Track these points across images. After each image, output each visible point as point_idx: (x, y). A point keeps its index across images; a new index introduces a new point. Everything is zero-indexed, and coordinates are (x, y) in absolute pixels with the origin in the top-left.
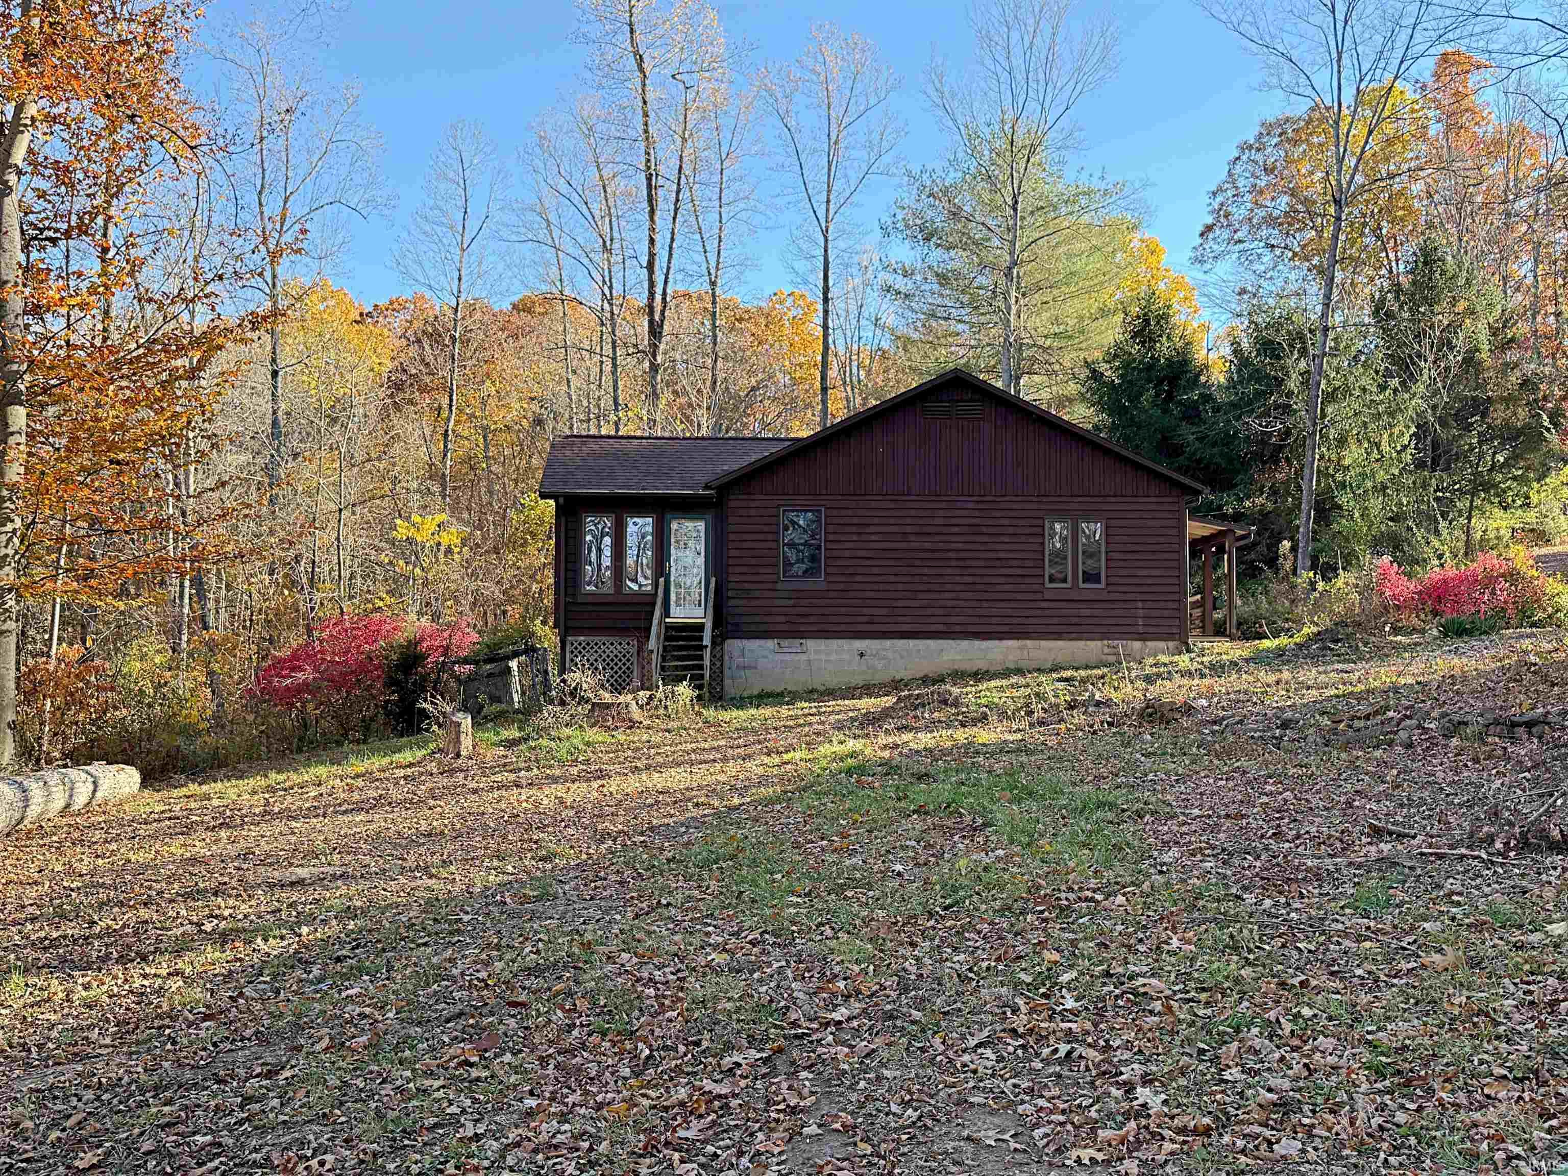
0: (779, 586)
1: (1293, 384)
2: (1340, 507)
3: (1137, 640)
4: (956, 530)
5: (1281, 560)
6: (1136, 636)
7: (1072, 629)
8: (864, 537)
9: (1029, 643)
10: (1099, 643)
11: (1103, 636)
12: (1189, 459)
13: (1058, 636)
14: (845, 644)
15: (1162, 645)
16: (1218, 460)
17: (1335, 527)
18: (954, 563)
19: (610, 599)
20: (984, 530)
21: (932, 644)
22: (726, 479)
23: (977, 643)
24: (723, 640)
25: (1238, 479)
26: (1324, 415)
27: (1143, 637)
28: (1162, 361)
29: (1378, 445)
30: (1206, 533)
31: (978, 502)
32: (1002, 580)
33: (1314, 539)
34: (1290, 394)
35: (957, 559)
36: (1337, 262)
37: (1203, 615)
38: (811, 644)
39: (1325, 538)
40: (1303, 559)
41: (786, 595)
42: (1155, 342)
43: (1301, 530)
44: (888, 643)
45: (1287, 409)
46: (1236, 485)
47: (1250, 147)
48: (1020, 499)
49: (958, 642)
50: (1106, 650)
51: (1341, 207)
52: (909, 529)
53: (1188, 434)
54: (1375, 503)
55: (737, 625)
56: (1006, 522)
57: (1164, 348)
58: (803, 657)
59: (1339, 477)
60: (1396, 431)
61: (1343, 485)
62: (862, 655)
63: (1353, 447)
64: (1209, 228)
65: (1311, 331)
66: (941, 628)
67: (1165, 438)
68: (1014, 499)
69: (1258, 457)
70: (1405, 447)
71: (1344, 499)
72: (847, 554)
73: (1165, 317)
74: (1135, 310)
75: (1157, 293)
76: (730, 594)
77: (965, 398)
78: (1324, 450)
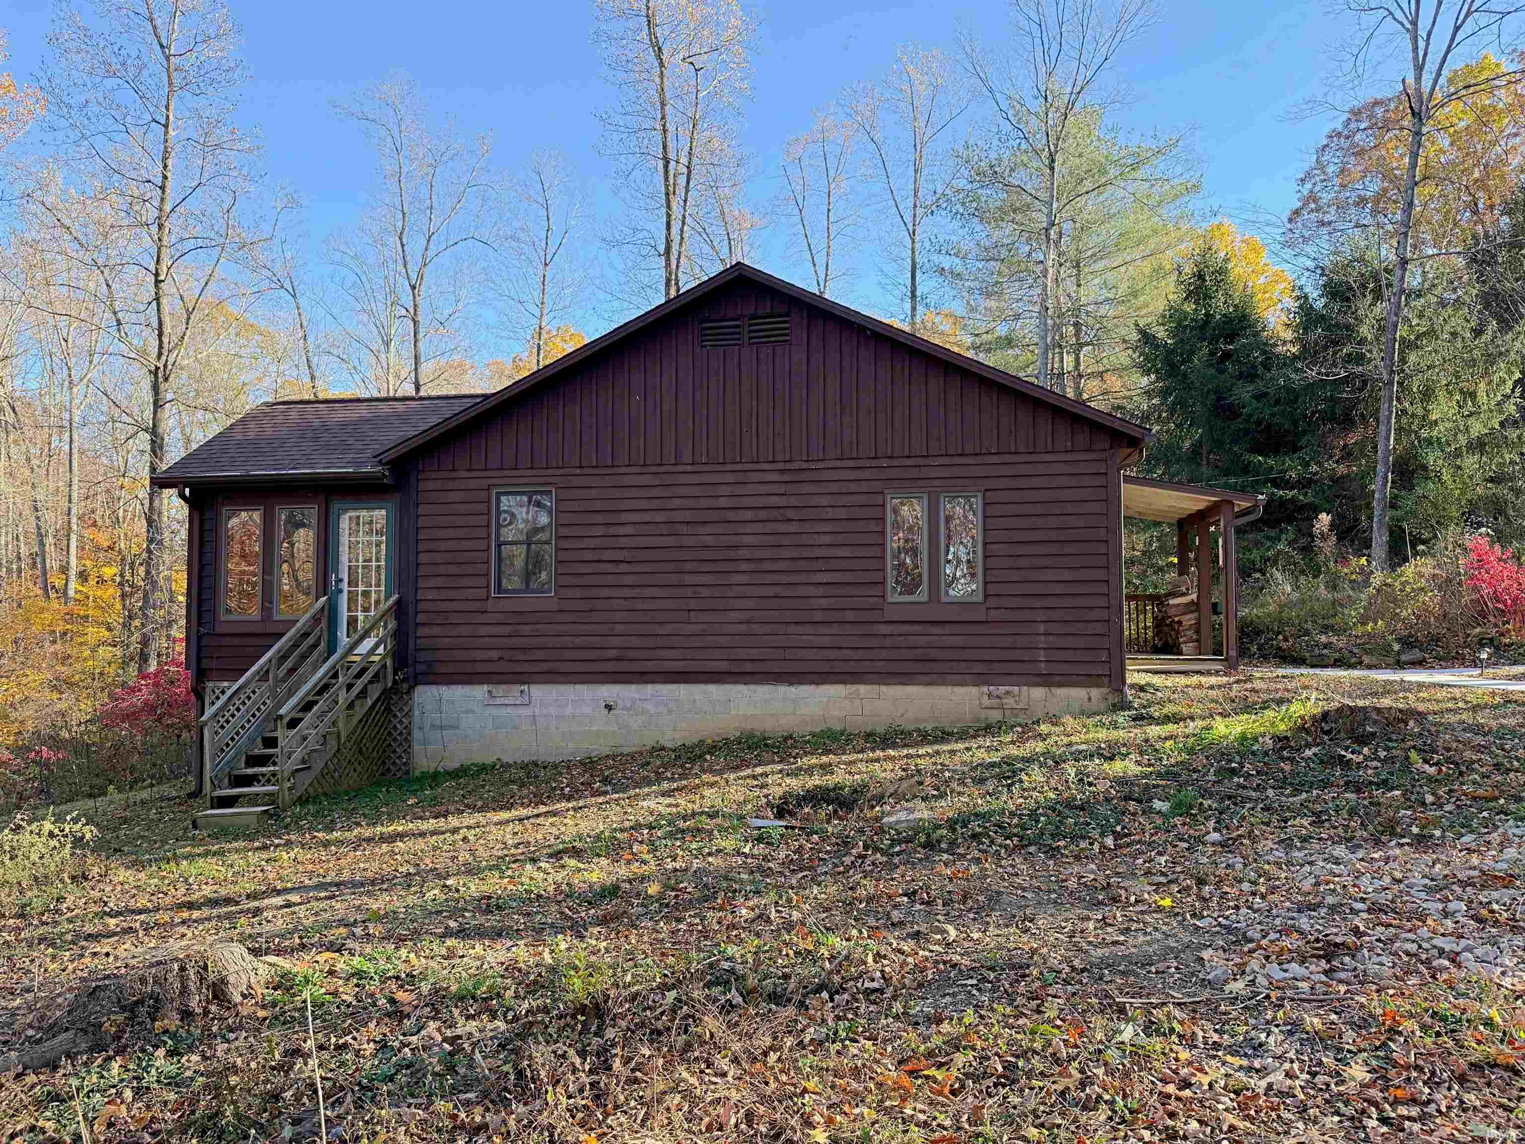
0: (490, 605)
1: (1365, 331)
2: (1425, 468)
3: (1038, 685)
4: (749, 515)
5: (1318, 542)
6: (1039, 680)
7: (928, 667)
8: (612, 530)
9: (863, 689)
10: (974, 690)
11: (980, 679)
12: (1247, 421)
13: (905, 678)
14: (584, 691)
15: (1077, 694)
16: (1277, 420)
17: (1419, 491)
18: (744, 566)
19: (259, 630)
20: (790, 514)
21: (713, 690)
22: (403, 449)
23: (783, 690)
24: (411, 688)
25: (1304, 442)
26: (1403, 361)
27: (1047, 680)
28: (1218, 317)
29: (1473, 395)
30: (1201, 506)
31: (782, 471)
32: (819, 591)
33: (1393, 506)
34: (1362, 342)
35: (748, 560)
36: (1416, 184)
37: (1198, 623)
38: (537, 691)
39: (1408, 502)
40: (1379, 529)
41: (500, 618)
42: (1211, 298)
43: (1376, 496)
44: (650, 689)
45: (1360, 359)
46: (1301, 448)
47: (1339, 134)
48: (851, 464)
49: (752, 687)
50: (986, 701)
51: (1420, 120)
52: (679, 516)
53: (1244, 392)
54: (1470, 462)
55: (430, 664)
56: (824, 501)
57: (1220, 305)
58: (524, 711)
59: (1424, 434)
60: (1496, 378)
61: (1429, 442)
62: (609, 707)
63: (1441, 399)
64: (1297, 212)
65: (1386, 270)
66: (724, 666)
67: (1219, 399)
68: (839, 464)
69: (1329, 417)
70: (1507, 397)
71: (1432, 458)
72: (588, 555)
73: (1222, 271)
74: (1188, 269)
75: (1214, 248)
76: (421, 618)
77: (760, 312)
78: (1407, 404)
